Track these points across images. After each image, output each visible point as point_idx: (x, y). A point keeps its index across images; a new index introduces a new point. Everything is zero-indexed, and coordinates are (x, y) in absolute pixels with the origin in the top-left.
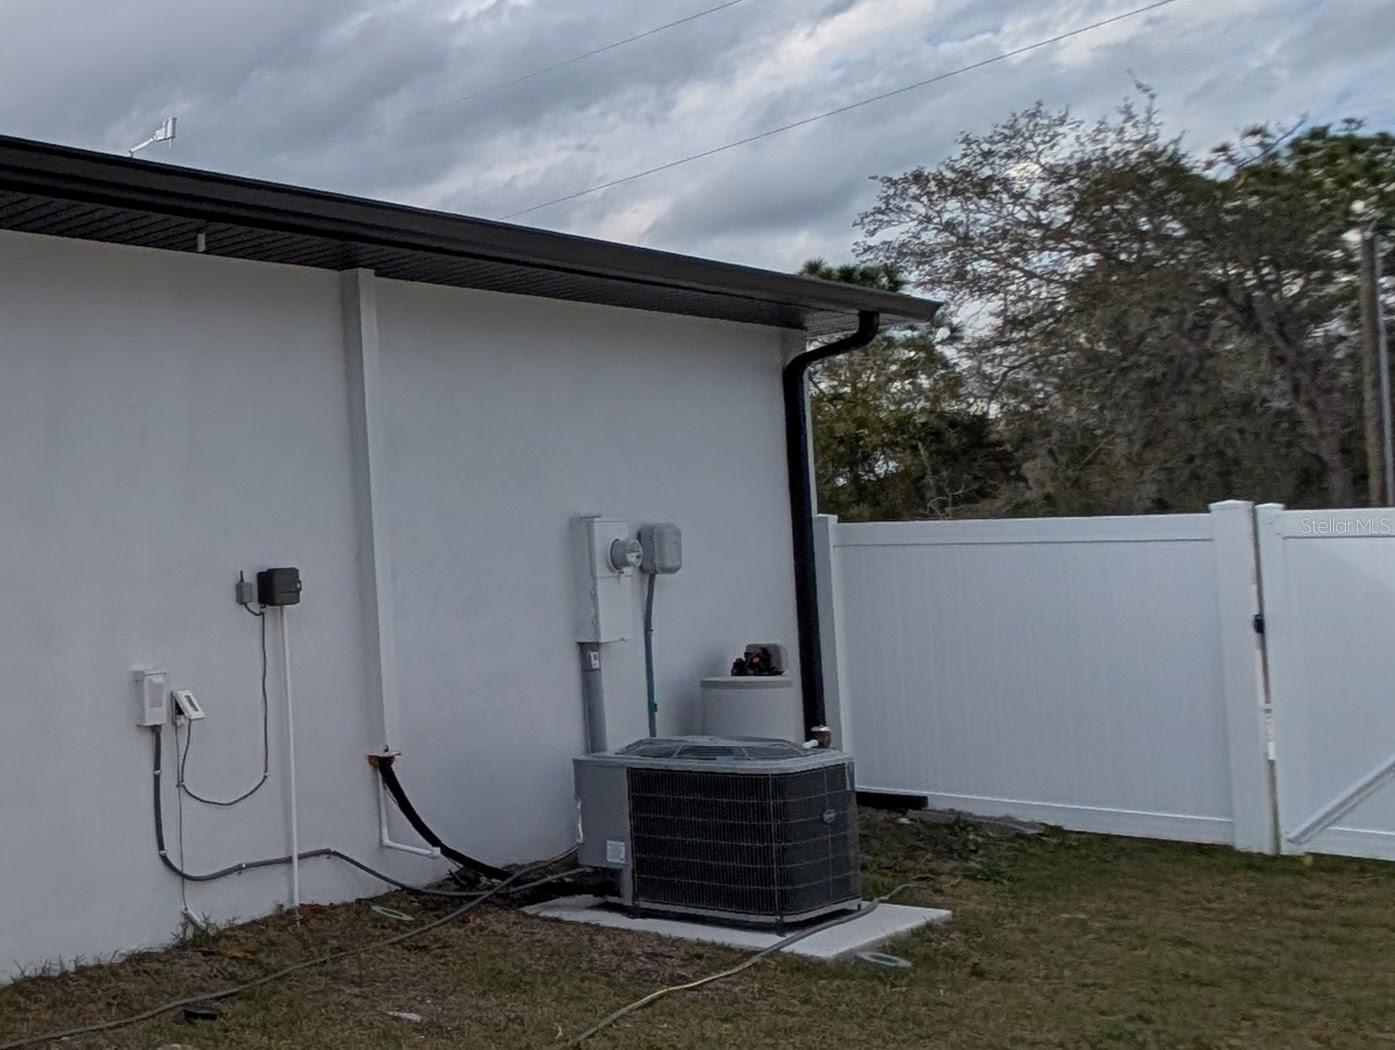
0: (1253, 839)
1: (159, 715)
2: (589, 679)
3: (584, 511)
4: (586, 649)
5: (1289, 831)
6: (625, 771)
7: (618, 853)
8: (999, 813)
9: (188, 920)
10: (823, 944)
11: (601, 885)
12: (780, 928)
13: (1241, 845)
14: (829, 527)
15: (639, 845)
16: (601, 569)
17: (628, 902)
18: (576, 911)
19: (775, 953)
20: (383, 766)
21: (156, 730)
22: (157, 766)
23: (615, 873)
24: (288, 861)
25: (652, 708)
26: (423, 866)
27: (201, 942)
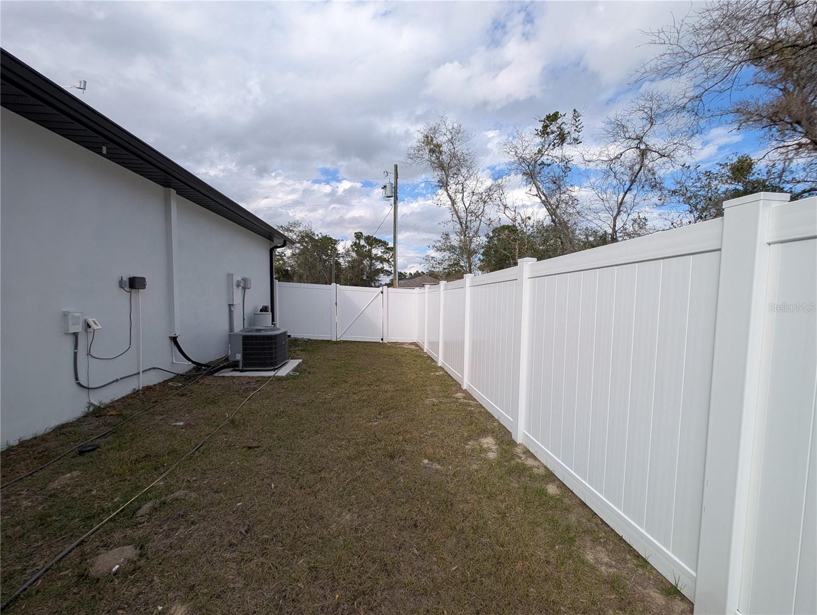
0: (334, 339)
1: (79, 328)
2: (231, 313)
3: (231, 272)
4: (230, 306)
5: (338, 337)
6: (241, 337)
7: (239, 357)
8: (301, 337)
9: (91, 404)
10: (283, 372)
11: (234, 366)
12: (274, 370)
13: (333, 340)
14: (276, 282)
15: (244, 355)
16: (235, 287)
17: (241, 369)
18: (228, 373)
19: (274, 376)
20: (174, 340)
21: (76, 335)
22: (76, 347)
23: (238, 362)
24: (139, 373)
25: (244, 319)
26: (184, 366)
27: (97, 412)
